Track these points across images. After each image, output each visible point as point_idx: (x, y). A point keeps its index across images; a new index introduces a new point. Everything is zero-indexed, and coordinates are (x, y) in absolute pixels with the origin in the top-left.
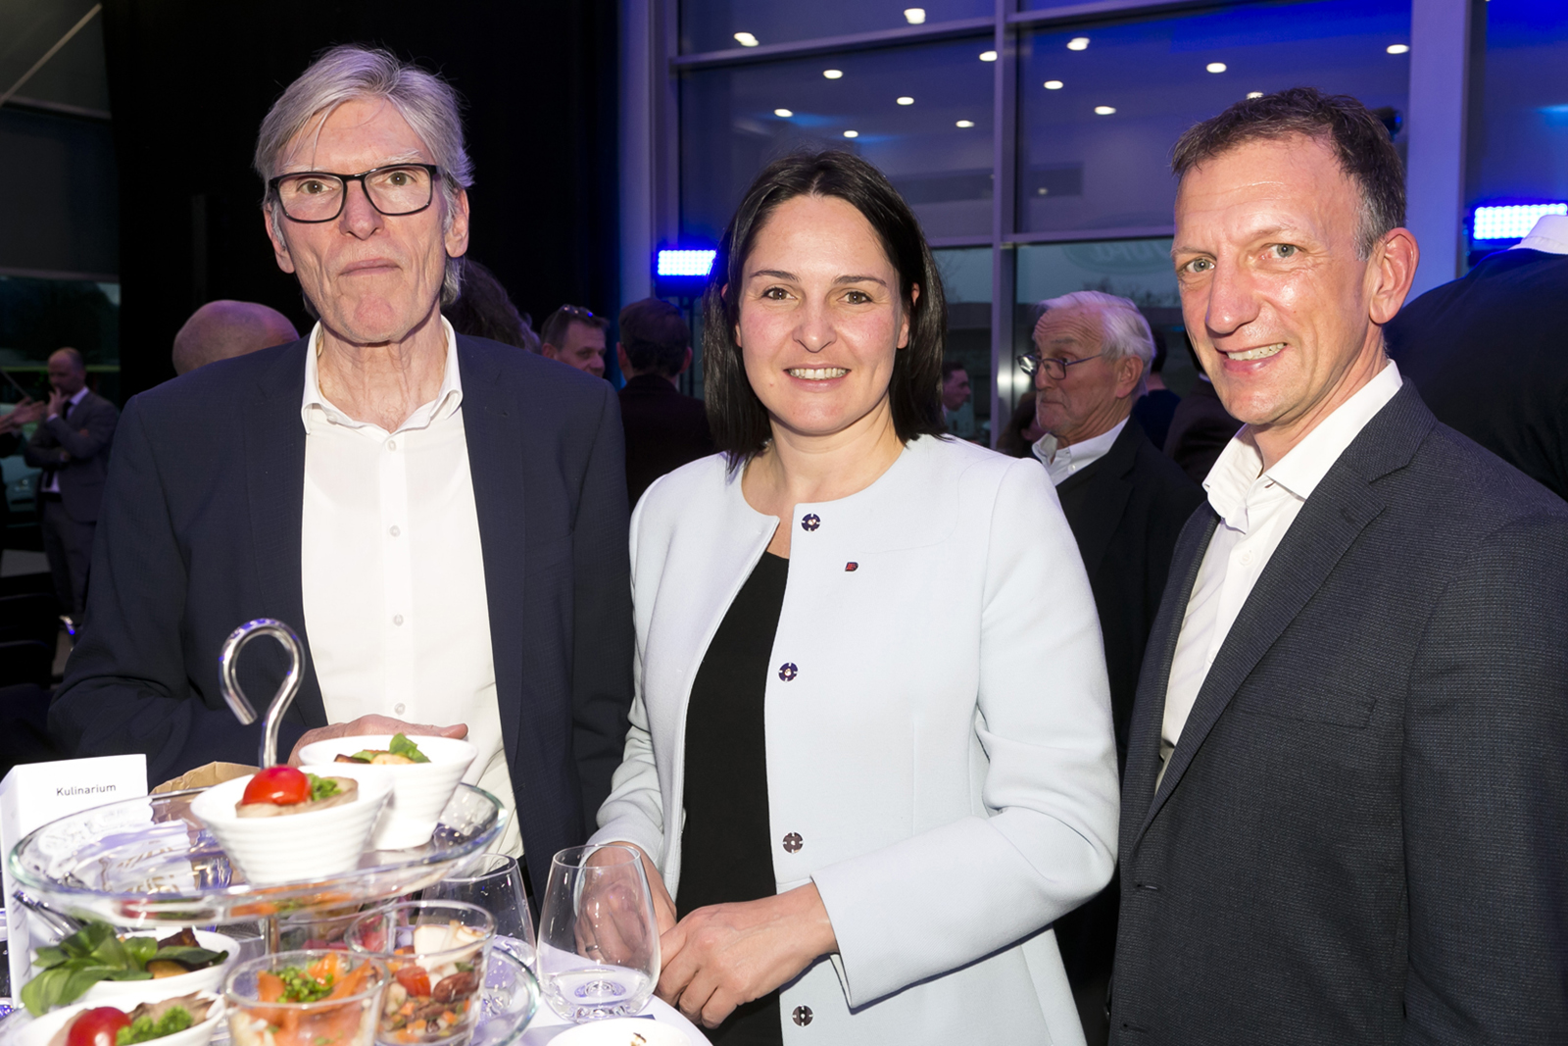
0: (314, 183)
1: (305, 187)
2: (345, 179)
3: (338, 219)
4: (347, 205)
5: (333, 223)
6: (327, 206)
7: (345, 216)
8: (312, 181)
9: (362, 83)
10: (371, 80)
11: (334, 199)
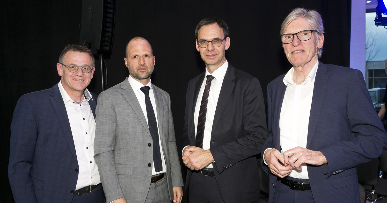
0: (289, 36)
1: (287, 37)
2: (293, 34)
3: (292, 43)
4: (294, 40)
5: (290, 44)
6: (290, 41)
7: (293, 42)
8: (288, 35)
9: (298, 16)
10: (300, 14)
11: (292, 39)
